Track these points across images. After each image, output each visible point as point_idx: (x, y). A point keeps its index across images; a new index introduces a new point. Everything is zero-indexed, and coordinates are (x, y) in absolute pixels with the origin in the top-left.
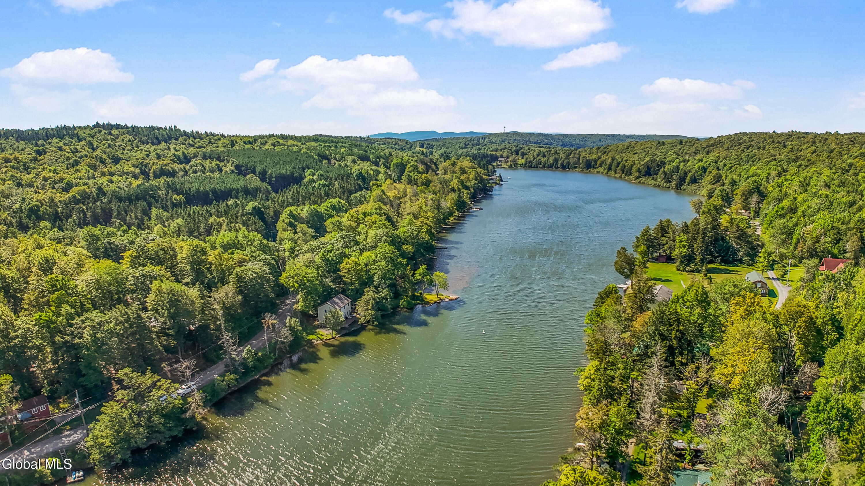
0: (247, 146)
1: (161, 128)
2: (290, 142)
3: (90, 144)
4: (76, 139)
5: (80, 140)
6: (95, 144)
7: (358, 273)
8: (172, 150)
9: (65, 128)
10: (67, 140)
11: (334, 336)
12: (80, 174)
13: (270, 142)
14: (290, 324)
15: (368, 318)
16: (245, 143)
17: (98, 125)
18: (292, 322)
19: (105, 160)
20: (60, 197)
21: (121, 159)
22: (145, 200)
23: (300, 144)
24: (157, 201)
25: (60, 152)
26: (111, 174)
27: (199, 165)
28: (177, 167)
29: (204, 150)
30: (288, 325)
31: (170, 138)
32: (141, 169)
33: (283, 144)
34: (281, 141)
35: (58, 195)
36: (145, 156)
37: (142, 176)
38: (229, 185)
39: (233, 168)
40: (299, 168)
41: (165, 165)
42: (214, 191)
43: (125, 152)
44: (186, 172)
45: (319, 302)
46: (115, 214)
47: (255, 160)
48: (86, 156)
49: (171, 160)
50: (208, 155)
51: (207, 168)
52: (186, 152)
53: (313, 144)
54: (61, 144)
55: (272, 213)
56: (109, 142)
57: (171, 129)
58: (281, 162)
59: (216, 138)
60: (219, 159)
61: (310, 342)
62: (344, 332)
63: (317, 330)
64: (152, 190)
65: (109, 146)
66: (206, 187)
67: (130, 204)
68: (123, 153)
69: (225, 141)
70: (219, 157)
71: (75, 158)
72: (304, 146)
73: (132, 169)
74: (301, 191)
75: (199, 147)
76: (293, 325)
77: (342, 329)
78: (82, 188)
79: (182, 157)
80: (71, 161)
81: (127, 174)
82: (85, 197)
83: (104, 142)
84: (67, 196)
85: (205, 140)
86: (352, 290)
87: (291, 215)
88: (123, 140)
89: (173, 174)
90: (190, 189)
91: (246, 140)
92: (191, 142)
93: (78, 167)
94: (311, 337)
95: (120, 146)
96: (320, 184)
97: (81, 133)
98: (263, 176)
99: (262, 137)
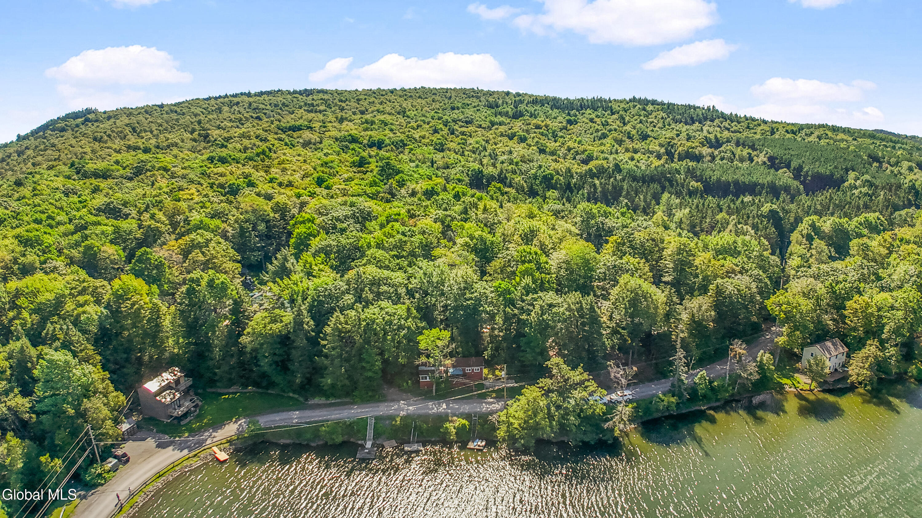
0: (789, 136)
1: (699, 107)
2: (841, 136)
3: (622, 118)
4: (609, 112)
5: (613, 114)
6: (627, 119)
7: (867, 317)
8: (705, 131)
9: (600, 100)
10: (600, 112)
11: (812, 388)
12: (603, 148)
13: (817, 133)
14: (762, 359)
15: (861, 379)
16: (787, 131)
17: (634, 100)
18: (765, 358)
19: (633, 136)
20: (578, 169)
21: (649, 136)
22: (660, 182)
23: (851, 139)
24: (672, 185)
25: (591, 124)
26: (636, 151)
27: (728, 152)
28: (706, 151)
29: (739, 135)
30: (758, 359)
31: (706, 119)
32: (666, 149)
33: (831, 138)
34: (830, 134)
35: (576, 166)
36: (675, 136)
37: (666, 157)
38: (755, 178)
39: (765, 159)
40: (842, 169)
41: (693, 148)
42: (736, 183)
43: (655, 129)
44: (713, 158)
45: (809, 341)
46: (624, 193)
47: (793, 153)
48: (615, 130)
49: (700, 143)
50: (741, 141)
51: (737, 156)
52: (719, 135)
53: (869, 141)
54: (593, 116)
55: (792, 220)
56: (642, 118)
57: (709, 108)
58: (822, 159)
59: (756, 123)
60: (753, 148)
61: (781, 386)
62: (826, 387)
63: (796, 375)
64: (670, 174)
65: (641, 122)
66: (729, 177)
67: (642, 185)
68: (652, 131)
69: (764, 128)
70: (754, 145)
71: (604, 131)
72: (855, 142)
73: (658, 148)
74: (836, 197)
75: (735, 132)
76: (765, 362)
77: (825, 382)
78: (600, 162)
79: (713, 140)
80: (600, 133)
81: (651, 153)
82: (601, 172)
83: (636, 117)
84: (585, 168)
85: (742, 124)
86: (855, 337)
87: (813, 226)
88: (656, 117)
89: (698, 158)
90: (710, 178)
91: (789, 128)
92: (727, 125)
93: (604, 141)
94: (784, 381)
95: (651, 123)
96: (861, 192)
97: (615, 107)
98: (797, 173)
99: (809, 126)
